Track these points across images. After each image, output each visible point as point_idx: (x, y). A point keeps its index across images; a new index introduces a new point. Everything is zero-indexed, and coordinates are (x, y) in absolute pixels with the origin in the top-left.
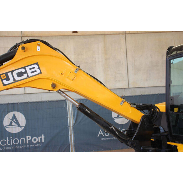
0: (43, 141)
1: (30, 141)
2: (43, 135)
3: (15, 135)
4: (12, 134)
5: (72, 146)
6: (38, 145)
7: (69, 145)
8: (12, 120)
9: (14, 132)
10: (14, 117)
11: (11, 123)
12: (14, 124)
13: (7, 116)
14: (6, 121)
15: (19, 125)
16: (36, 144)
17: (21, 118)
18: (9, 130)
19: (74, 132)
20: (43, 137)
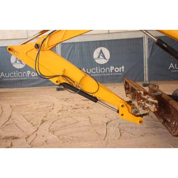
0: (123, 71)
1: (113, 71)
2: (123, 66)
3: (102, 66)
4: (100, 64)
5: (146, 76)
6: (119, 74)
7: (144, 75)
8: (100, 54)
9: (101, 63)
10: (101, 51)
11: (99, 56)
12: (101, 57)
13: (96, 51)
14: (96, 54)
15: (105, 58)
16: (117, 73)
17: (107, 53)
18: (98, 61)
19: (149, 65)
20: (123, 68)
